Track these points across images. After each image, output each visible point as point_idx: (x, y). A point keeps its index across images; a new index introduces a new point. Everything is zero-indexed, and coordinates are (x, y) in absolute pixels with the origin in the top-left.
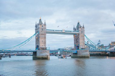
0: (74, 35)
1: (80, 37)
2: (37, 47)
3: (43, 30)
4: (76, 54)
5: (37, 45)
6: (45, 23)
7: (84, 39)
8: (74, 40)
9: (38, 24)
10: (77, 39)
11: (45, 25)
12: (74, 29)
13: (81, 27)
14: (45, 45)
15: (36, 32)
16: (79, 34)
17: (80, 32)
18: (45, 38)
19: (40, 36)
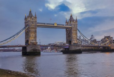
0: (66, 29)
1: (72, 32)
2: (27, 42)
3: (33, 23)
4: (68, 49)
5: (26, 39)
6: (35, 15)
7: (76, 34)
8: (67, 35)
10: (69, 33)
11: (35, 18)
12: (66, 22)
13: (73, 21)
14: (35, 40)
15: (26, 26)
16: (71, 28)
17: (73, 26)
18: (36, 32)
19: (30, 29)
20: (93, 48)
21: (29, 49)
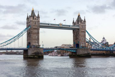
0: (73, 30)
1: (80, 33)
2: (29, 44)
3: (35, 23)
5: (28, 41)
6: (38, 15)
7: (85, 36)
8: (74, 37)
9: (30, 16)
10: (77, 35)
11: (38, 17)
12: (73, 22)
13: (81, 21)
14: (38, 43)
15: (28, 26)
16: (79, 29)
17: (80, 27)
18: (38, 33)
19: (32, 30)
20: (104, 52)
21: (30, 53)
